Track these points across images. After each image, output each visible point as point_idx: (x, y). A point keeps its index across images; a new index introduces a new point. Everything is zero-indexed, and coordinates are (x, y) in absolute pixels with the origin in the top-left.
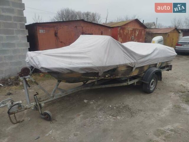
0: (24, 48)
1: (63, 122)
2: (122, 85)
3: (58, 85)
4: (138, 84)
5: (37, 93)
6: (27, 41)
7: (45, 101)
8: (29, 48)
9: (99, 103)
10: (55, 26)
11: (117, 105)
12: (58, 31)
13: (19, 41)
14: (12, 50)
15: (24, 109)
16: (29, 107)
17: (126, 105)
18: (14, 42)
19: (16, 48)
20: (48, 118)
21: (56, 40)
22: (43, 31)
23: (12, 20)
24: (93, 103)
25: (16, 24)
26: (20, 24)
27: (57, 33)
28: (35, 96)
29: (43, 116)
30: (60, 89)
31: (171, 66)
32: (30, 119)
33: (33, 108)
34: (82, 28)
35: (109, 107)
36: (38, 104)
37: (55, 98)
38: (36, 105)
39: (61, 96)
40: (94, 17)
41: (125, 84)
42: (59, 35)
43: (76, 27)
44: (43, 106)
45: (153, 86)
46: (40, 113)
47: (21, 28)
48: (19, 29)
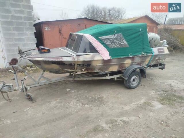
0: (32, 42)
1: (40, 104)
2: (101, 79)
3: (43, 74)
4: (118, 79)
5: (25, 78)
6: (34, 37)
7: (31, 86)
8: (36, 43)
9: (79, 92)
10: (59, 24)
11: (93, 96)
12: (62, 29)
13: (28, 37)
14: (22, 44)
15: (14, 90)
16: (18, 89)
17: (101, 97)
18: (24, 37)
19: (25, 42)
20: (30, 99)
21: (60, 37)
22: (49, 29)
23: (23, 19)
24: (74, 91)
25: (26, 23)
26: (29, 22)
27: (61, 30)
28: (22, 81)
29: (27, 97)
30: (44, 78)
31: (164, 65)
32: (18, 98)
33: (20, 90)
34: (86, 25)
35: (86, 96)
36: (24, 87)
37: (40, 84)
38: (23, 88)
39: (45, 83)
40: (119, 12)
41: (104, 78)
42: (62, 32)
43: (79, 25)
44: (29, 90)
45: (135, 82)
46: (25, 94)
47: (30, 26)
48: (28, 27)
